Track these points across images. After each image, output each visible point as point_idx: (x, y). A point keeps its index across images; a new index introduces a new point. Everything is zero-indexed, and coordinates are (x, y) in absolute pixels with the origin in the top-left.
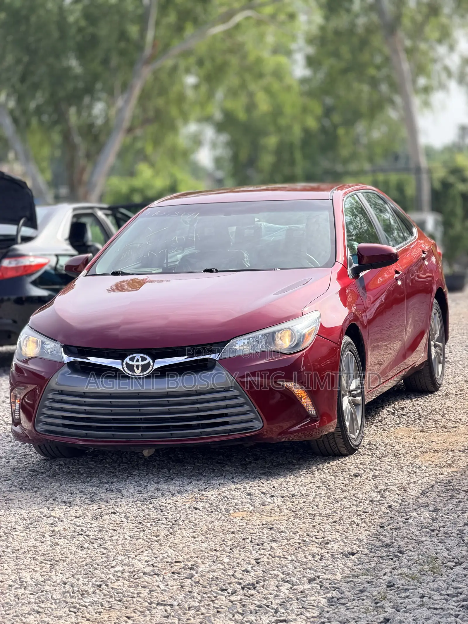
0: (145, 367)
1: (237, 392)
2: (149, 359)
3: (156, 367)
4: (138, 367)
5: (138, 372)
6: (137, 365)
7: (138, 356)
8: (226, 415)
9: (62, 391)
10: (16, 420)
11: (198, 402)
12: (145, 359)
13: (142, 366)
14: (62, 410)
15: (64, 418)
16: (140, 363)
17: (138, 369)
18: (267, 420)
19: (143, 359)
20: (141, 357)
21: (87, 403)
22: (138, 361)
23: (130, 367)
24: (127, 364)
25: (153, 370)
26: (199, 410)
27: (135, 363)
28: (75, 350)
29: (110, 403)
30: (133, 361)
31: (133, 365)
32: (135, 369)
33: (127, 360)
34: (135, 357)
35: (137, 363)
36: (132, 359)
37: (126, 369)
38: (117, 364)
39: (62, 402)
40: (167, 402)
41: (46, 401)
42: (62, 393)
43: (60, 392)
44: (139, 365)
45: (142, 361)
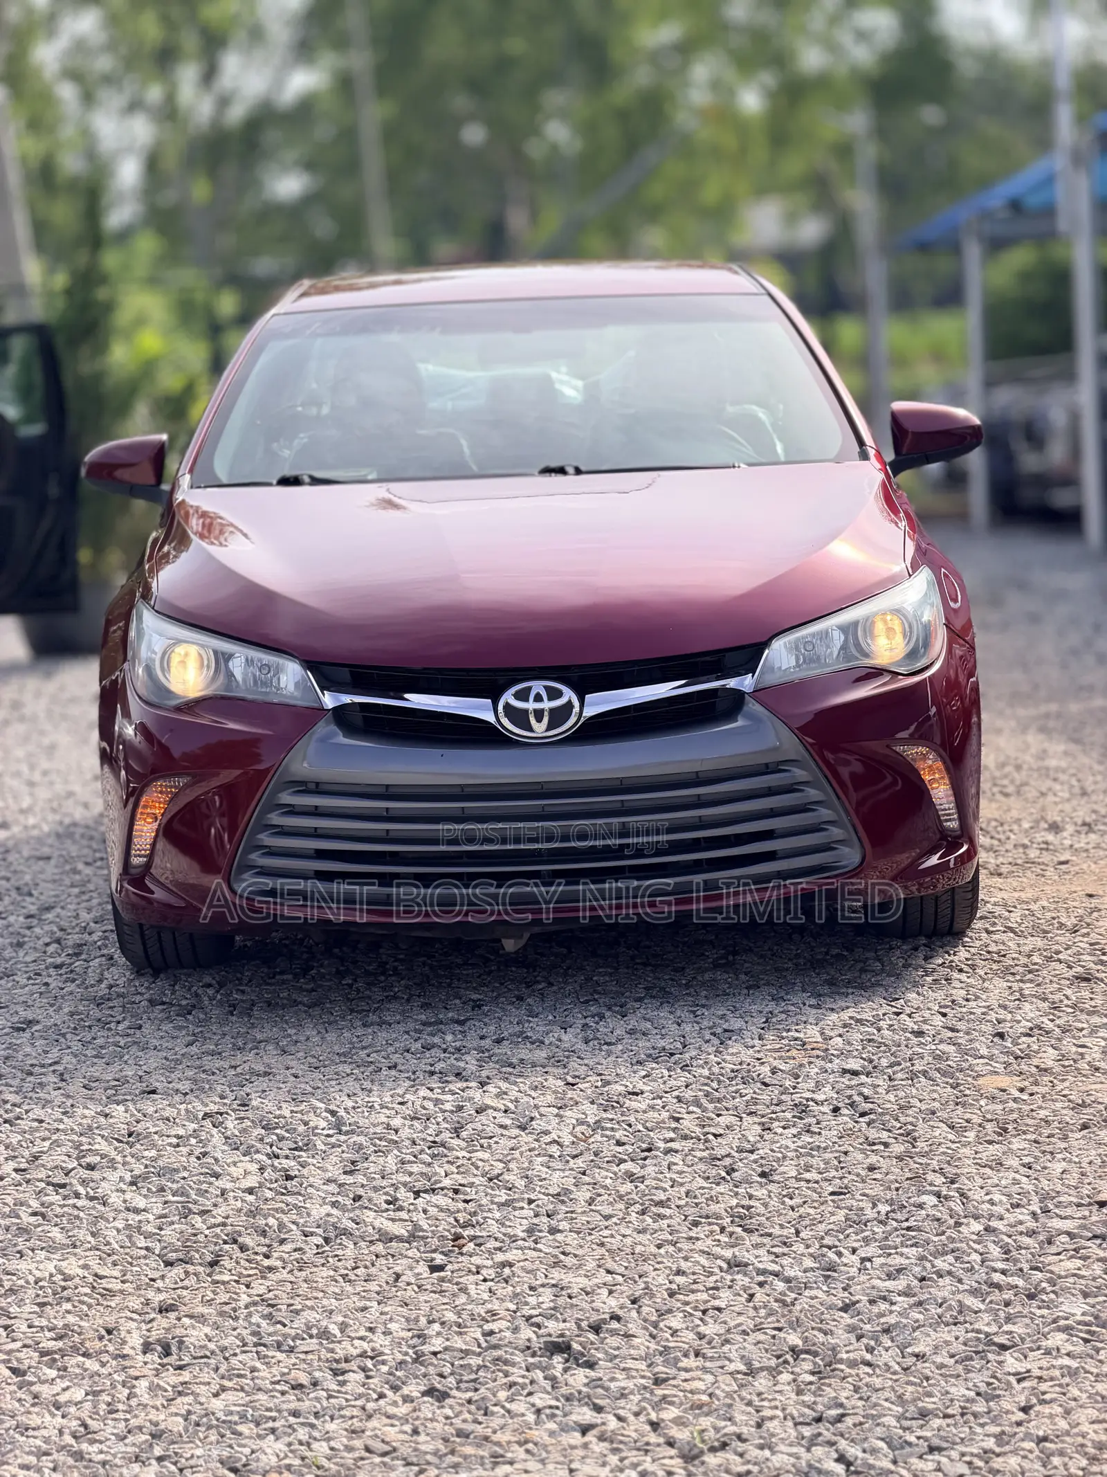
0: (558, 716)
1: (804, 773)
2: (569, 695)
3: (589, 712)
4: (539, 715)
5: (540, 728)
6: (535, 711)
7: (538, 686)
8: (768, 835)
9: (317, 784)
10: (135, 867)
11: (700, 803)
12: (559, 694)
13: (552, 711)
14: (316, 834)
15: (321, 854)
16: (547, 705)
17: (539, 720)
18: (873, 845)
19: (554, 694)
20: (545, 687)
21: (391, 813)
22: (538, 698)
23: (519, 718)
24: (507, 707)
25: (582, 720)
26: (702, 824)
27: (531, 705)
28: (345, 674)
29: (459, 813)
30: (527, 700)
31: (526, 711)
32: (532, 719)
33: (508, 697)
34: (528, 690)
35: (538, 706)
36: (523, 695)
37: (505, 722)
38: (478, 709)
39: (316, 812)
40: (619, 805)
41: (271, 811)
42: (318, 788)
43: (312, 786)
44: (542, 711)
45: (550, 699)
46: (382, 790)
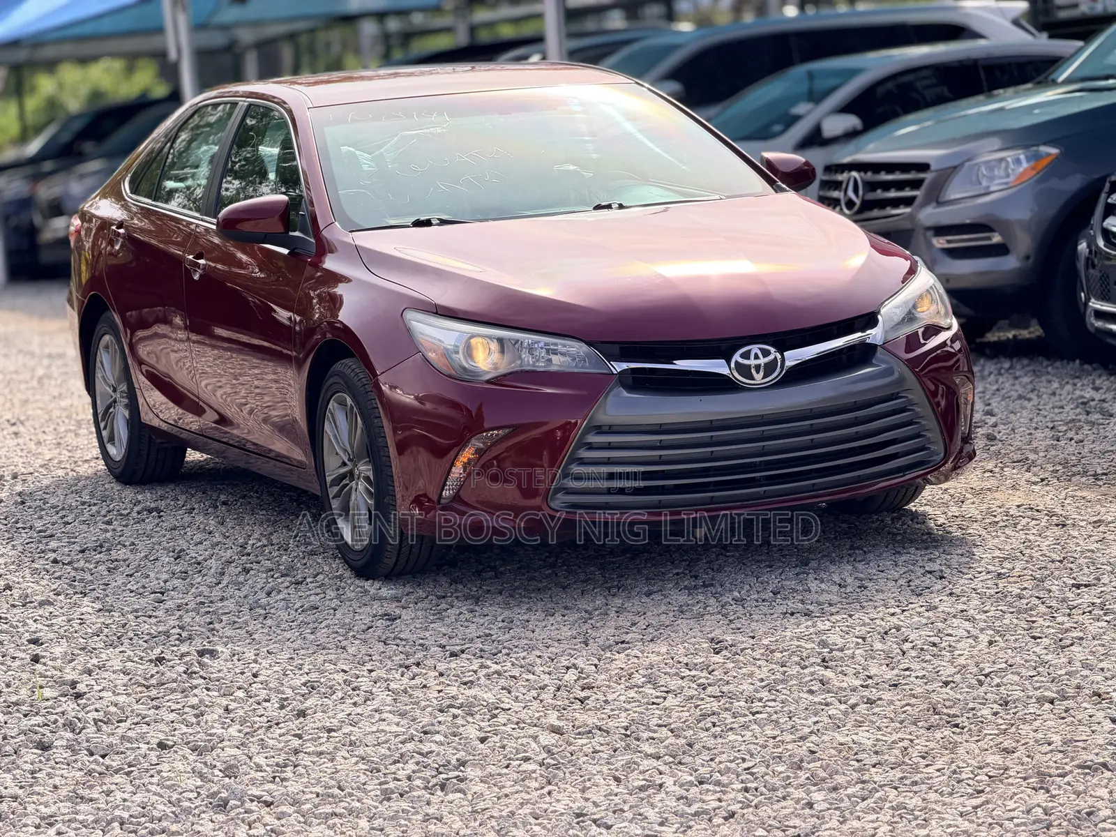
0: (769, 369)
1: (915, 397)
2: (774, 354)
3: (789, 364)
4: (758, 368)
5: (759, 377)
6: (755, 366)
7: (755, 349)
9: (610, 426)
10: (446, 499)
11: (857, 422)
12: (768, 353)
13: (765, 365)
14: (609, 462)
16: (763, 361)
17: (758, 372)
19: (766, 353)
20: (760, 349)
21: (663, 444)
22: (757, 357)
23: (745, 370)
24: (737, 362)
26: (858, 436)
27: (752, 362)
29: (709, 440)
30: (748, 358)
31: (749, 366)
32: (753, 371)
33: (737, 357)
34: (749, 351)
35: (757, 362)
36: (746, 356)
37: (737, 375)
38: (717, 366)
39: (609, 447)
40: (809, 427)
41: (580, 448)
42: (611, 430)
43: (605, 429)
44: (760, 365)
45: (764, 357)
46: (657, 428)
